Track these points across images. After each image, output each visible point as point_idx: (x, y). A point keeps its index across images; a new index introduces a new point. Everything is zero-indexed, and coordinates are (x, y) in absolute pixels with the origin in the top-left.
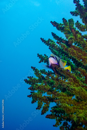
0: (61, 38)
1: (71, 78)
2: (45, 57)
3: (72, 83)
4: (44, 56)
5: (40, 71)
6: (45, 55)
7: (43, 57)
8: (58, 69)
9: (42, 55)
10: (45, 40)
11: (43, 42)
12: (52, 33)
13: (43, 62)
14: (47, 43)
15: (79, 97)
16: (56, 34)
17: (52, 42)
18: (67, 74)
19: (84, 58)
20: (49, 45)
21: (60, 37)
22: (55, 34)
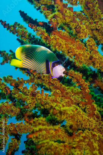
0: (36, 20)
1: (58, 91)
2: (10, 55)
3: (59, 99)
4: (10, 53)
5: (3, 79)
6: (11, 51)
7: (7, 54)
8: (33, 75)
9: (5, 51)
10: (8, 24)
11: (6, 29)
12: (20, 11)
13: (7, 62)
14: (12, 28)
15: (75, 126)
16: (26, 14)
17: (22, 27)
18: (49, 83)
19: (79, 54)
20: (16, 32)
21: (34, 19)
22: (25, 12)
